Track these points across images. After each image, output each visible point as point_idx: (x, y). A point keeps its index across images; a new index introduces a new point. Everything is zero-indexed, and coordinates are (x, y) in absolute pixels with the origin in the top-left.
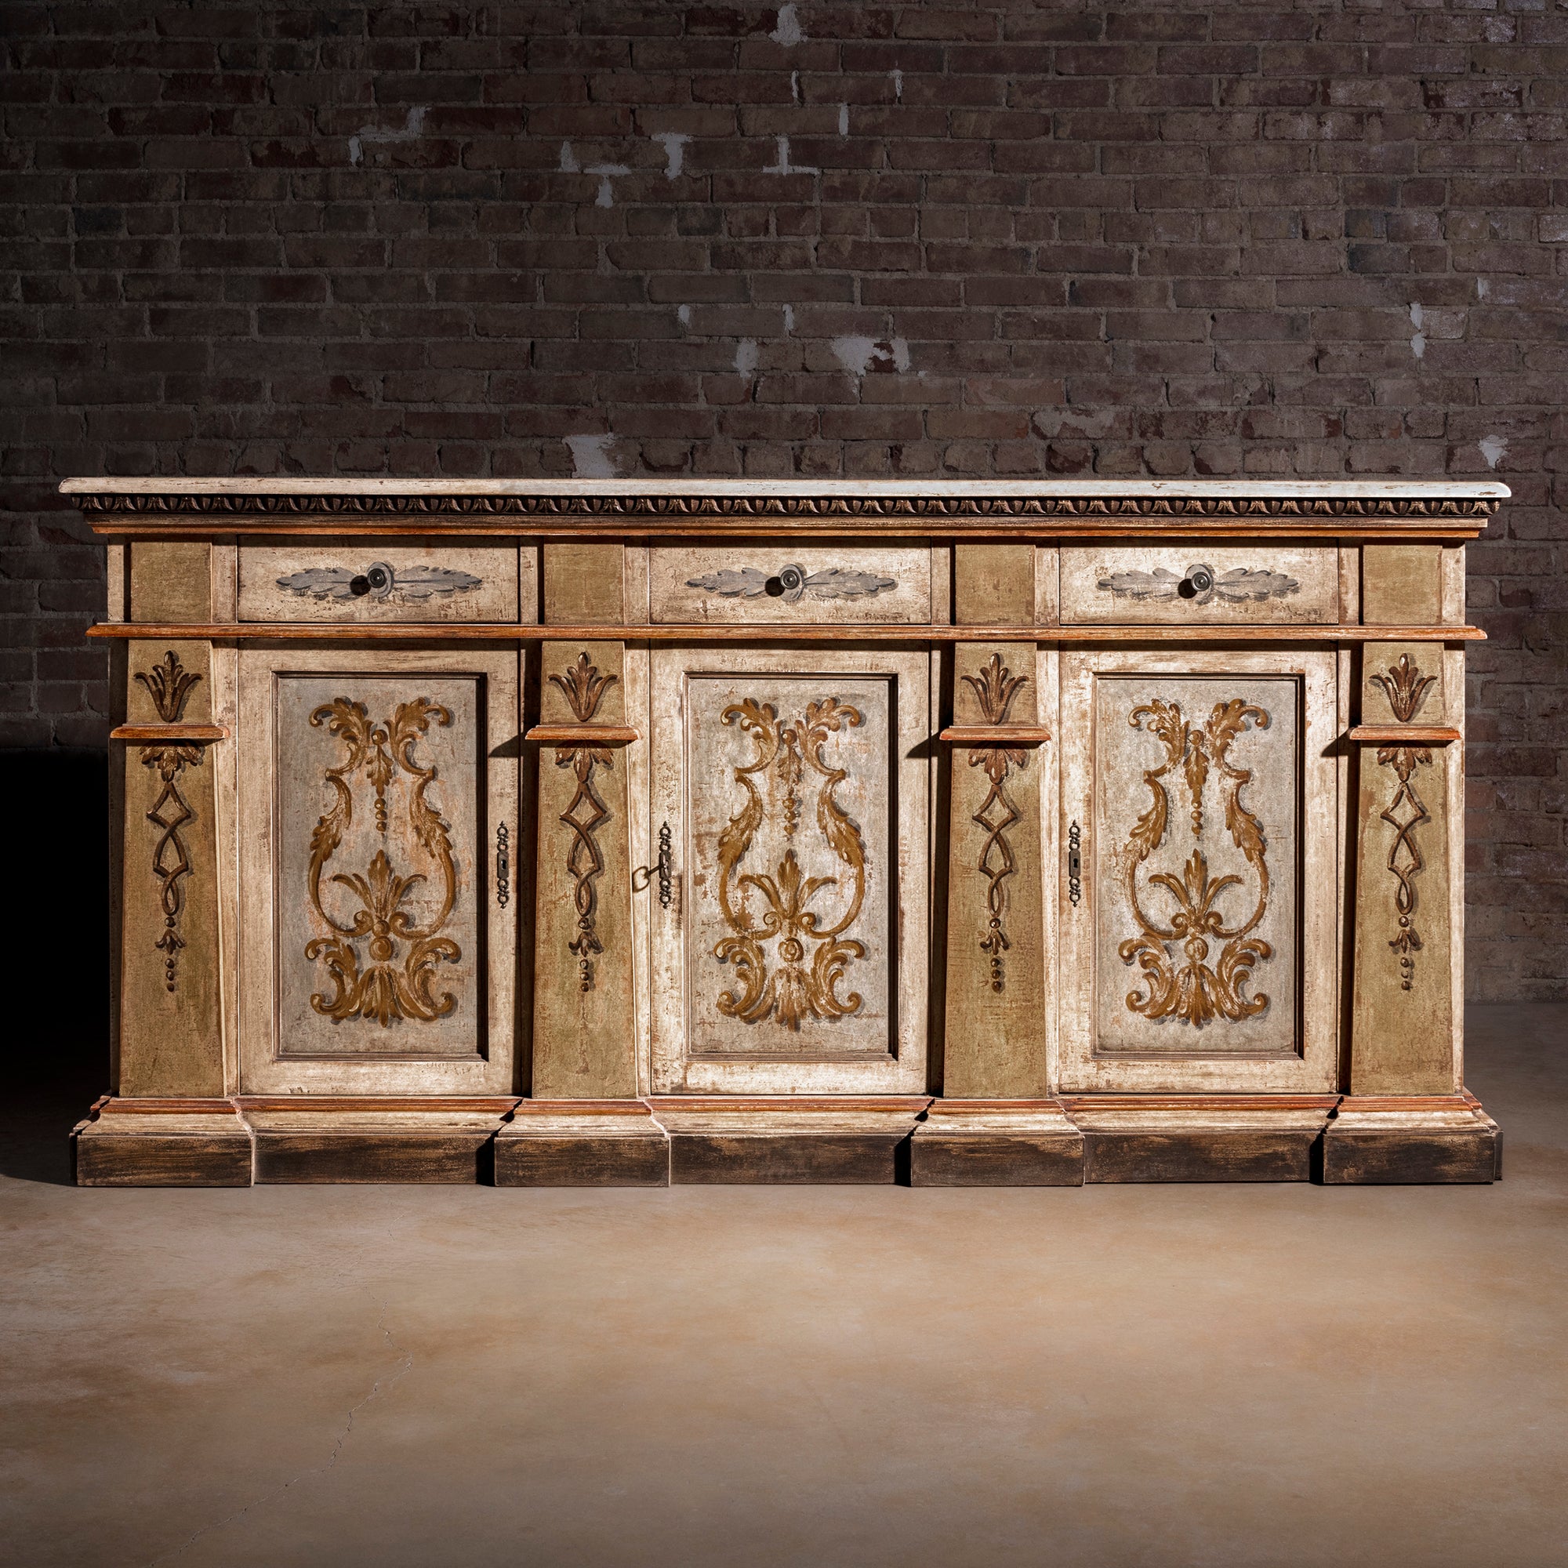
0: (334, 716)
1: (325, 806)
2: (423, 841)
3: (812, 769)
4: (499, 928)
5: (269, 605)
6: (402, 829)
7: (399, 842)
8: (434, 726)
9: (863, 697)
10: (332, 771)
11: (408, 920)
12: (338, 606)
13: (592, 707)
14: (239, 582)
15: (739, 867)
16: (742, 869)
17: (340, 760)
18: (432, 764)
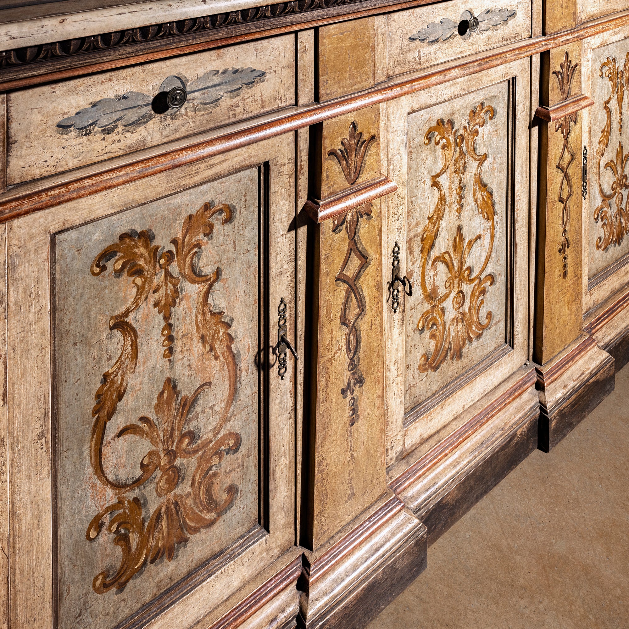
0: (119, 255)
1: (109, 359)
2: (208, 347)
3: (471, 159)
4: (278, 401)
5: (47, 156)
6: (188, 346)
7: (185, 360)
8: (218, 227)
9: (495, 96)
10: (117, 317)
11: (193, 436)
12: (128, 135)
13: (358, 168)
14: (8, 138)
15: (432, 253)
16: (435, 253)
17: (125, 301)
18: (217, 265)
